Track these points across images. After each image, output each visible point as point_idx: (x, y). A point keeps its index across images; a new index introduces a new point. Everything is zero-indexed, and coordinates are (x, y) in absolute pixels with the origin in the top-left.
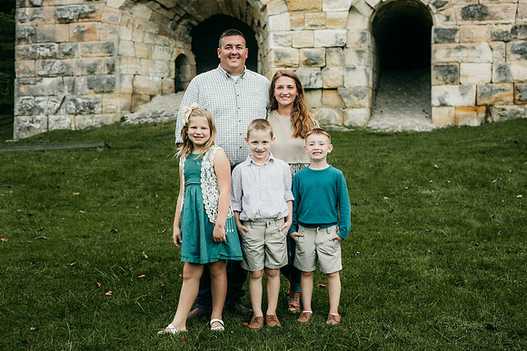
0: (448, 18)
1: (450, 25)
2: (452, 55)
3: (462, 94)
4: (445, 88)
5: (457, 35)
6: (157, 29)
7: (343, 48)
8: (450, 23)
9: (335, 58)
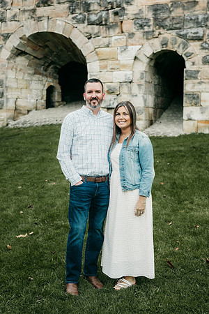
0: (193, 64)
1: (195, 68)
2: (196, 87)
3: (202, 113)
4: (191, 108)
5: (199, 74)
6: (33, 71)
7: (130, 82)
8: (195, 66)
9: (125, 89)
